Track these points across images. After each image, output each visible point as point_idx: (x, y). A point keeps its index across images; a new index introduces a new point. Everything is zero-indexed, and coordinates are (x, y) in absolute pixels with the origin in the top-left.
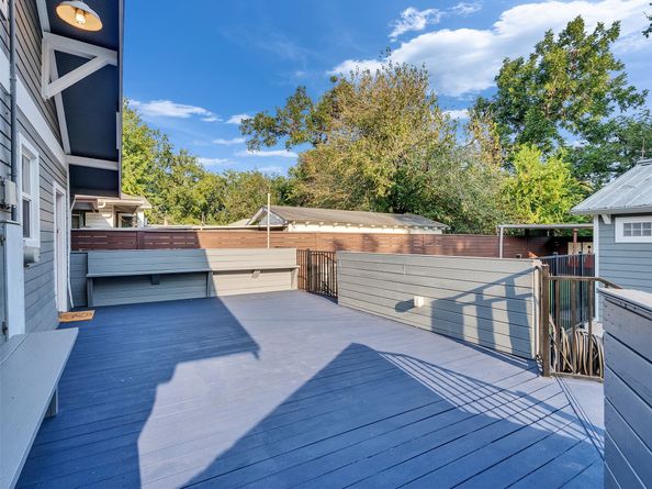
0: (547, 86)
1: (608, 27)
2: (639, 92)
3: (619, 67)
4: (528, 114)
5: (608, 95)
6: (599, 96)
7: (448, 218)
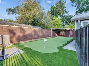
0: (57, 9)
1: (64, 1)
2: (68, 11)
3: (66, 7)
4: (55, 13)
5: (64, 11)
6: (63, 11)
7: (43, 27)
